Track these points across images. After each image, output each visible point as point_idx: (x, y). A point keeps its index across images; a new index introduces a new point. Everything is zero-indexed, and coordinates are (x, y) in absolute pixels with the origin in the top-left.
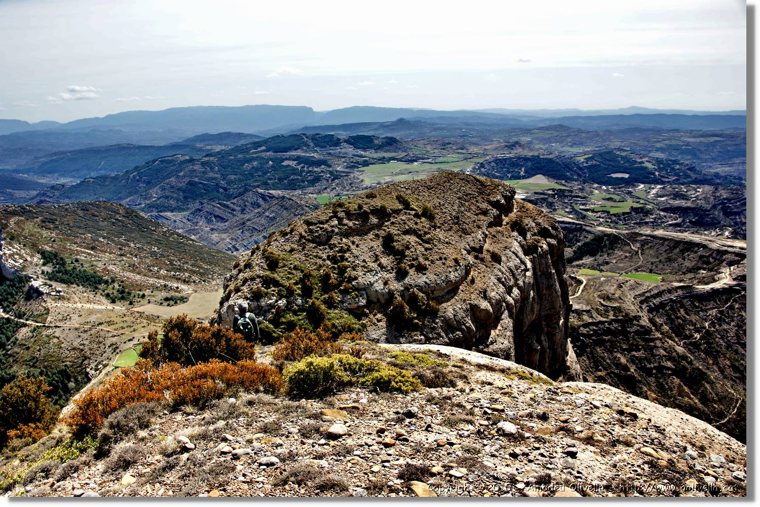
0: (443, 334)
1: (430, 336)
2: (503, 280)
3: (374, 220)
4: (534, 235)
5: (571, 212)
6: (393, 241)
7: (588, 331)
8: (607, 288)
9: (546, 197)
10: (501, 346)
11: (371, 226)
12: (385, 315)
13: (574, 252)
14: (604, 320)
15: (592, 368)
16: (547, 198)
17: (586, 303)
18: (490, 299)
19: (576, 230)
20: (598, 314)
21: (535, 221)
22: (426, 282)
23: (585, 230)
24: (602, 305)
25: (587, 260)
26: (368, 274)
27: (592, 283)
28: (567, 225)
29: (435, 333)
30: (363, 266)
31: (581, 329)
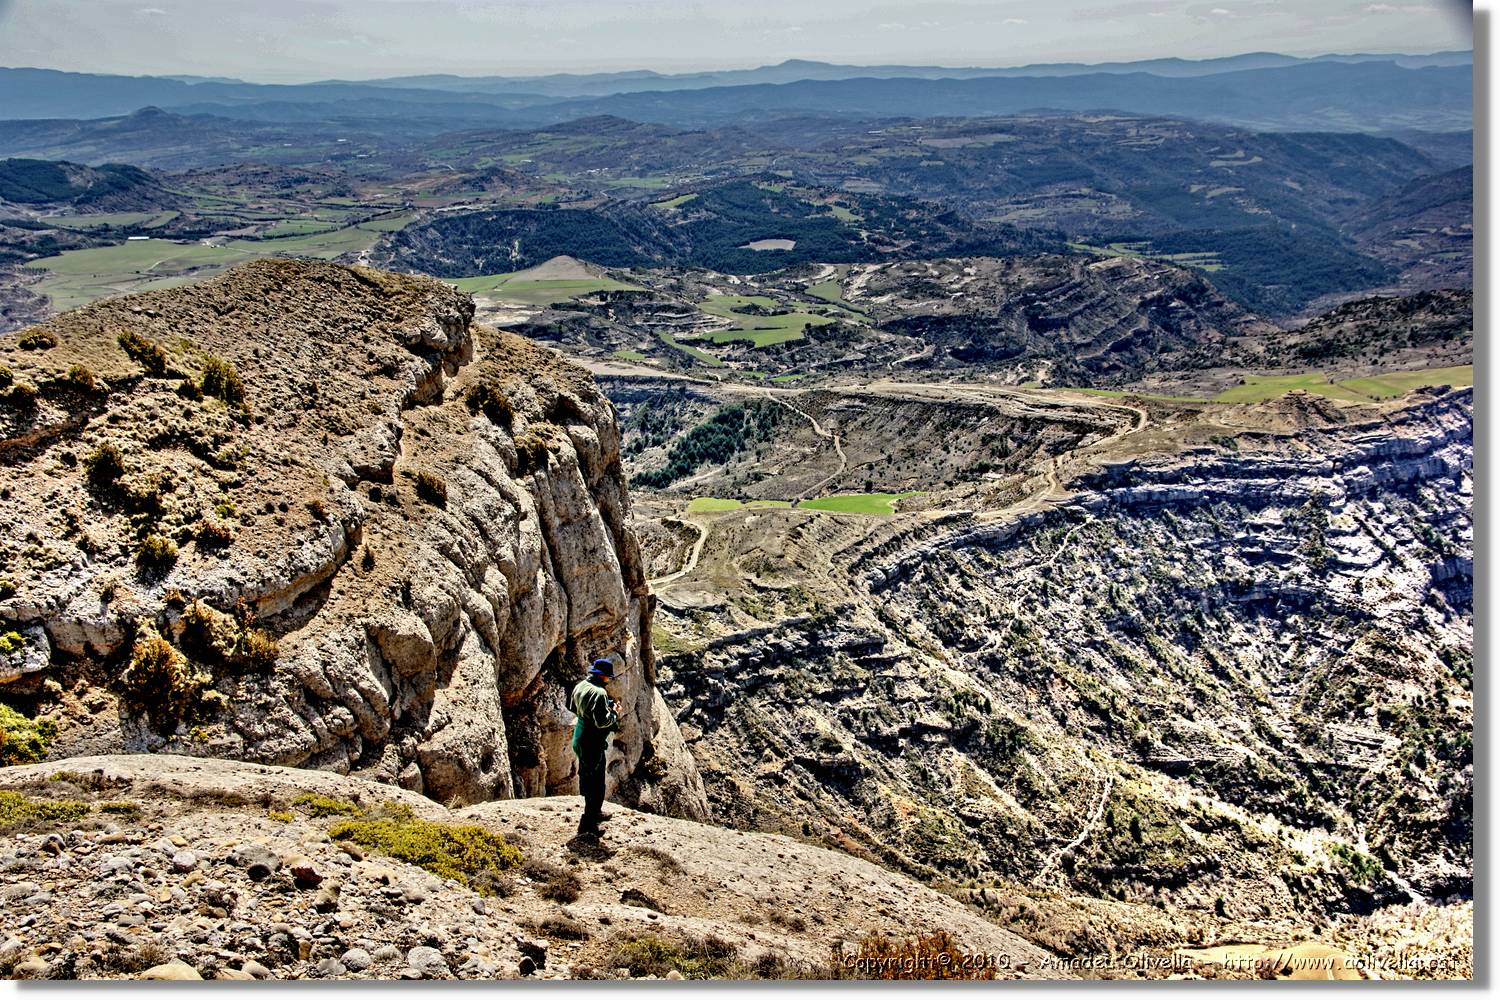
0: (295, 720)
1: (259, 729)
2: (456, 549)
3: (53, 414)
4: (536, 418)
5: (654, 350)
6: (120, 472)
7: (725, 662)
8: (762, 543)
9: (585, 314)
10: (467, 732)
11: (44, 433)
12: (116, 688)
13: (671, 455)
14: (764, 625)
15: (745, 754)
16: (587, 318)
17: (712, 589)
18: (423, 605)
19: (672, 397)
20: (748, 612)
21: (535, 382)
22: (231, 581)
23: (690, 396)
24: (755, 587)
25: (707, 474)
26: (49, 574)
27: (723, 534)
28: (646, 387)
29: (271, 721)
30: (32, 554)
31: (709, 655)
